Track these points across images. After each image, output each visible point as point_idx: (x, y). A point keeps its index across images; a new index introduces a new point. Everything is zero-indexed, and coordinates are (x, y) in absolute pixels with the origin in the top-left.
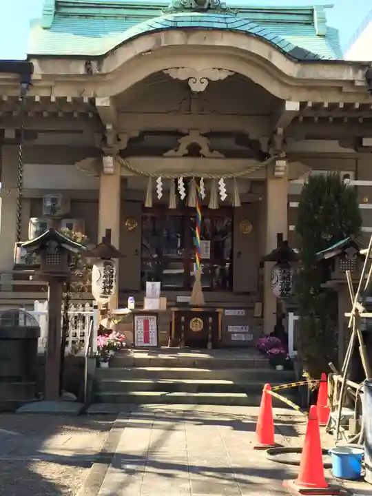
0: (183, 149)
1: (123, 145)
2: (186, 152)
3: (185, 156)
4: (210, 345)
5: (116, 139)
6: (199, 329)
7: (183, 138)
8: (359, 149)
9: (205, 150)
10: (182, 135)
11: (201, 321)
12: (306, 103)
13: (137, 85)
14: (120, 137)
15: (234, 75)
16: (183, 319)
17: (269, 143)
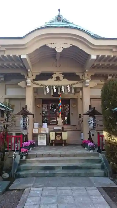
0: (54, 78)
1: (35, 77)
3: (55, 80)
4: (63, 145)
5: (32, 75)
6: (60, 139)
7: (54, 74)
9: (61, 78)
11: (60, 136)
12: (99, 56)
13: (37, 50)
15: (72, 46)
17: (83, 76)
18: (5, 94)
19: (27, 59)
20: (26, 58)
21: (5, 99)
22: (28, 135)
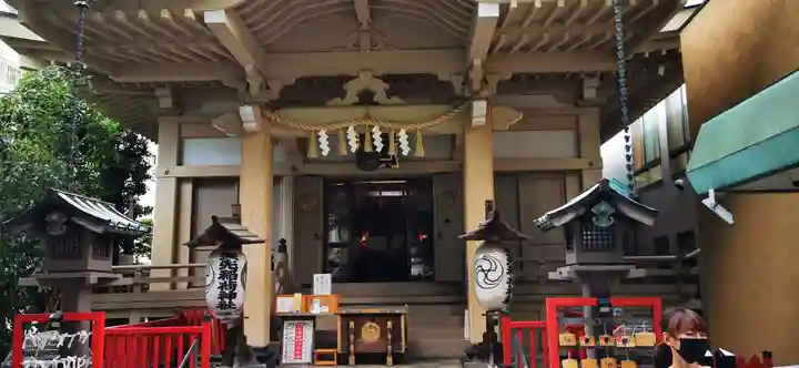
0: (352, 96)
1: (275, 94)
2: (357, 99)
3: (355, 104)
4: (390, 360)
5: (264, 87)
6: (375, 339)
7: (350, 82)
8: (580, 103)
9: (380, 96)
10: (351, 78)
11: (377, 326)
12: (511, 7)
14: (269, 84)
16: (352, 324)
17: (464, 84)
18: (180, 163)
19: (229, 25)
20: (224, 24)
21: (180, 181)
22: (245, 320)
